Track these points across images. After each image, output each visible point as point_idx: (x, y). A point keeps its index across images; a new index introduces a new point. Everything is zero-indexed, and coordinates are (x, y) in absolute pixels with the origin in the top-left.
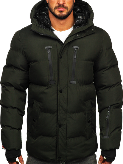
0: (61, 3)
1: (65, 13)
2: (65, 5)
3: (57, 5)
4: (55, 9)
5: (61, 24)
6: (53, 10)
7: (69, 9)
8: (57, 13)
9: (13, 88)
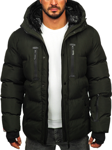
0: (54, 3)
1: (57, 13)
2: (58, 6)
3: (50, 6)
4: (48, 9)
5: (55, 23)
6: (47, 11)
7: (61, 9)
8: (51, 13)
9: (12, 83)
